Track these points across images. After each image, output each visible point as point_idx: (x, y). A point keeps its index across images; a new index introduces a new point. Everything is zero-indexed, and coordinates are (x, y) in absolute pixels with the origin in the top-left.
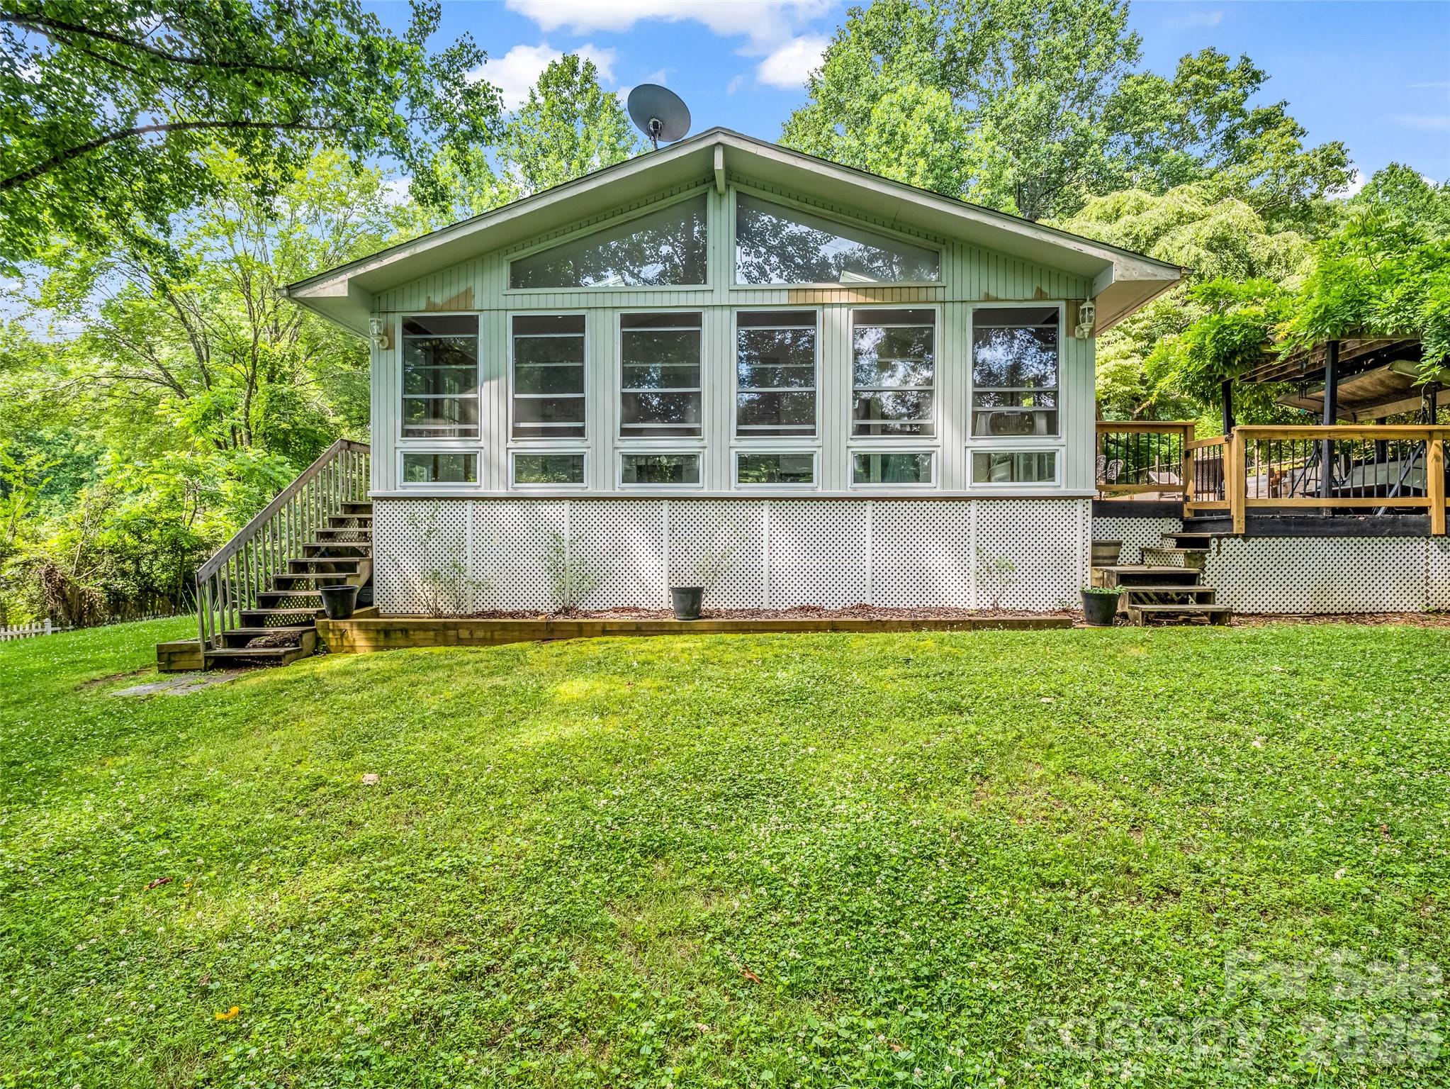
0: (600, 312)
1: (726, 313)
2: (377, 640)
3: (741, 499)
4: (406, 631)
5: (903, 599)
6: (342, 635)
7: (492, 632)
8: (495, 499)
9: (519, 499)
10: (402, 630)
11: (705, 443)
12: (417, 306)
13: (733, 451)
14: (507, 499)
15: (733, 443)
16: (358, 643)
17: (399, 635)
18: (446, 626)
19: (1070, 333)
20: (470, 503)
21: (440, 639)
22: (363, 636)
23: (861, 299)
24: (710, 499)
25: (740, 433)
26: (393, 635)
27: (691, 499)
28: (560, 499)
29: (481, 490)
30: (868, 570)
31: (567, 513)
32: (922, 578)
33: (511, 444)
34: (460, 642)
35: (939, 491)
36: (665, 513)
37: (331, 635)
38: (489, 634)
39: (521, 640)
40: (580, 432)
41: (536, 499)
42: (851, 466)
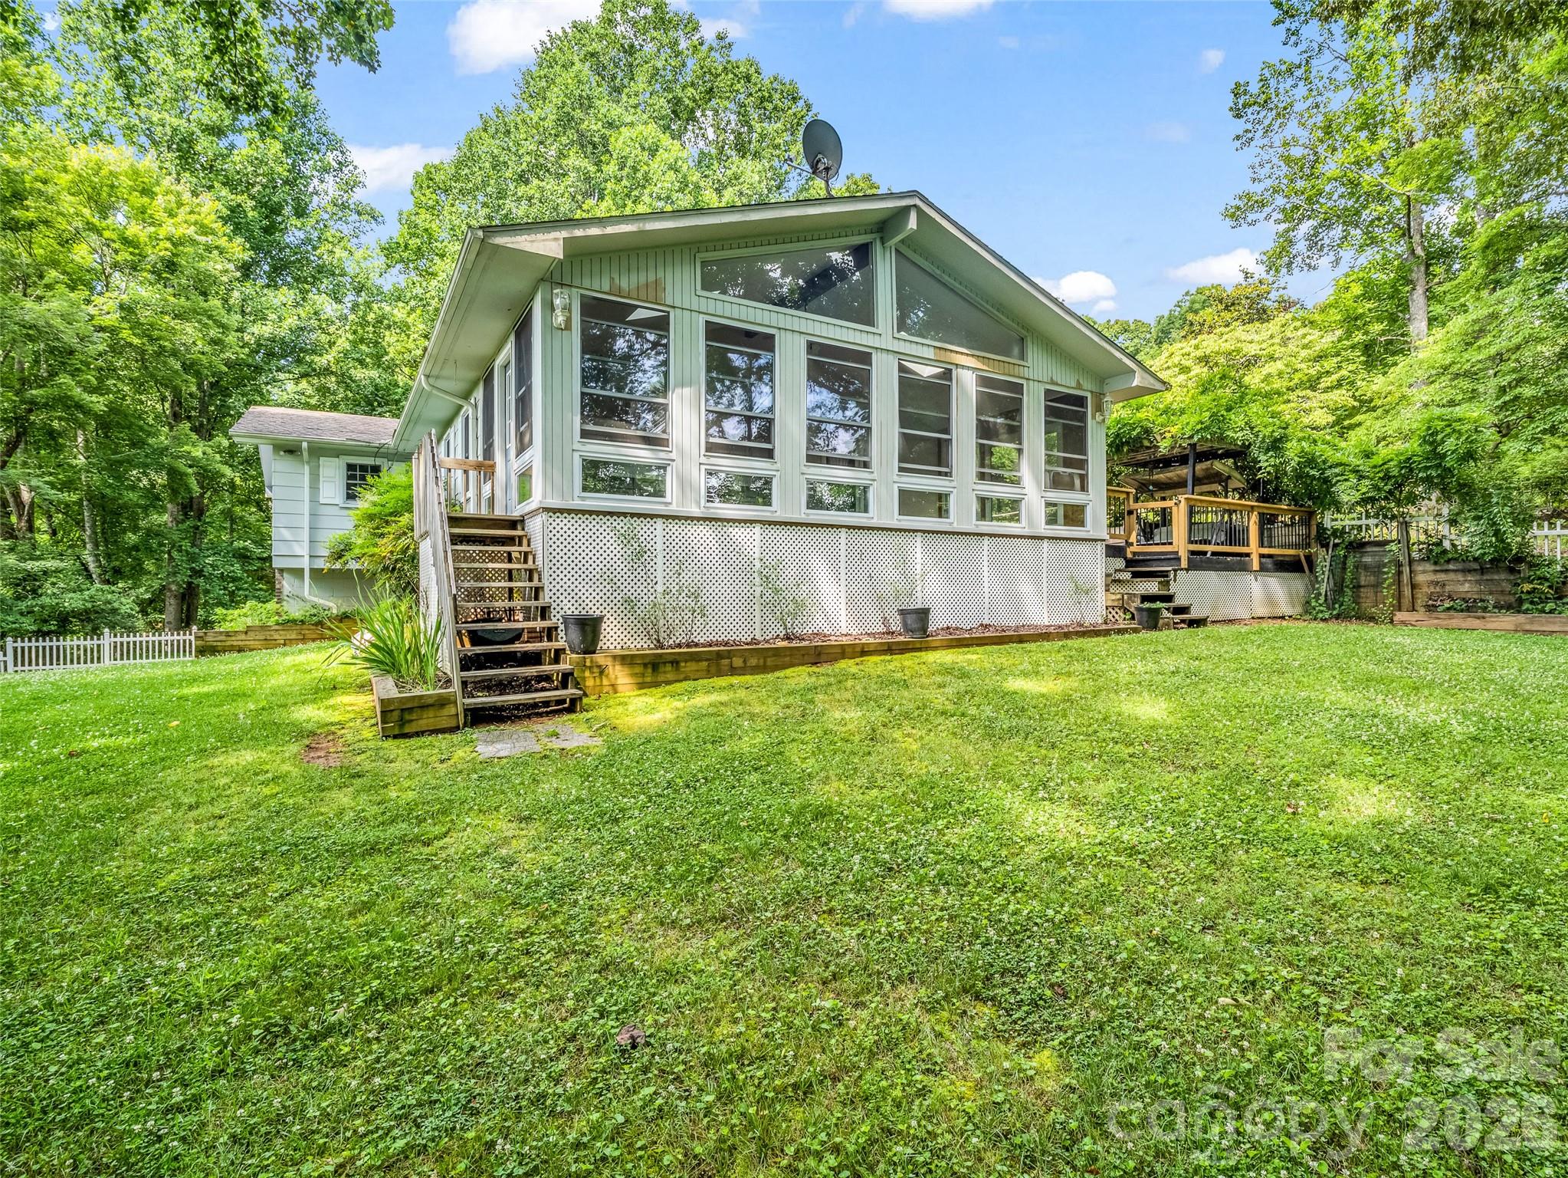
0: (789, 334)
1: (891, 357)
2: (643, 675)
3: (900, 530)
4: (678, 663)
5: (1007, 619)
6: (602, 673)
7: (765, 658)
8: (687, 518)
9: (711, 520)
10: (672, 663)
11: (875, 476)
12: (601, 286)
13: (896, 486)
14: (699, 519)
15: (896, 478)
16: (620, 681)
17: (669, 667)
18: (719, 655)
19: (1094, 417)
20: (660, 521)
21: (713, 669)
22: (627, 670)
23: (980, 365)
24: (878, 529)
25: (901, 469)
26: (662, 669)
27: (863, 528)
28: (752, 522)
29: (671, 508)
30: (987, 595)
31: (757, 537)
32: (1015, 601)
33: (703, 460)
34: (733, 671)
35: (1026, 532)
36: (843, 541)
37: (587, 674)
38: (762, 661)
39: (792, 665)
40: (769, 454)
41: (728, 521)
42: (975, 507)
